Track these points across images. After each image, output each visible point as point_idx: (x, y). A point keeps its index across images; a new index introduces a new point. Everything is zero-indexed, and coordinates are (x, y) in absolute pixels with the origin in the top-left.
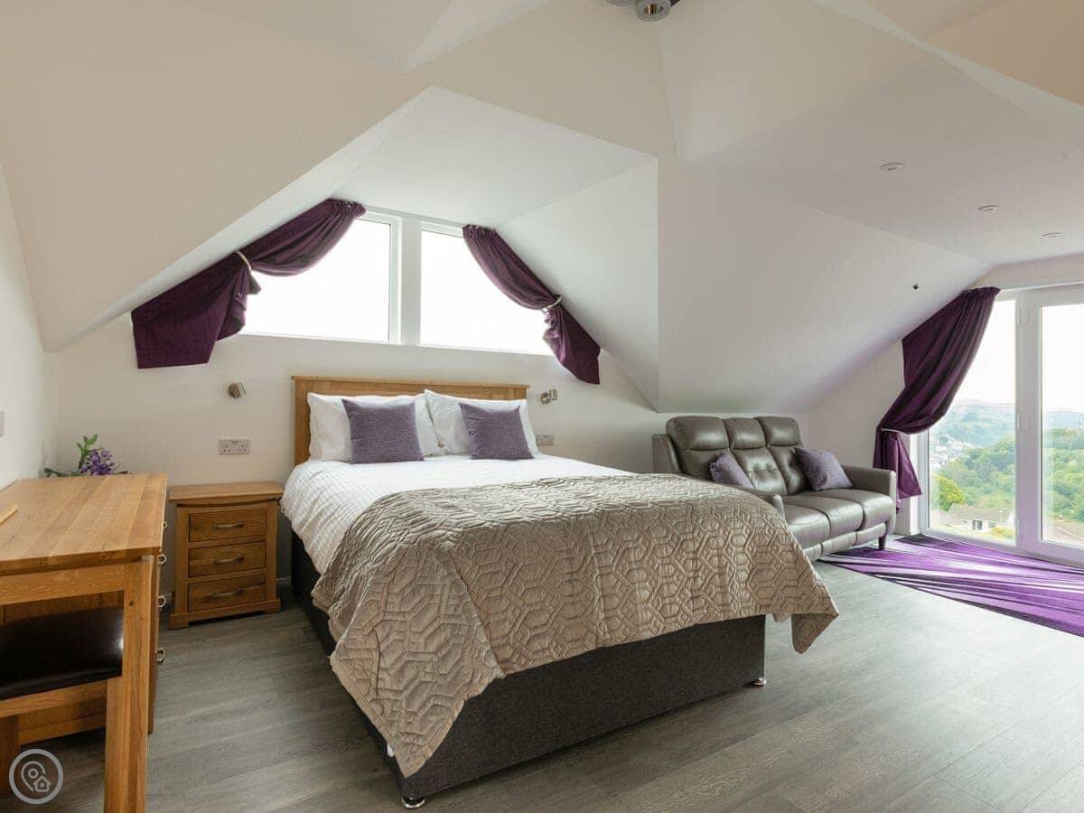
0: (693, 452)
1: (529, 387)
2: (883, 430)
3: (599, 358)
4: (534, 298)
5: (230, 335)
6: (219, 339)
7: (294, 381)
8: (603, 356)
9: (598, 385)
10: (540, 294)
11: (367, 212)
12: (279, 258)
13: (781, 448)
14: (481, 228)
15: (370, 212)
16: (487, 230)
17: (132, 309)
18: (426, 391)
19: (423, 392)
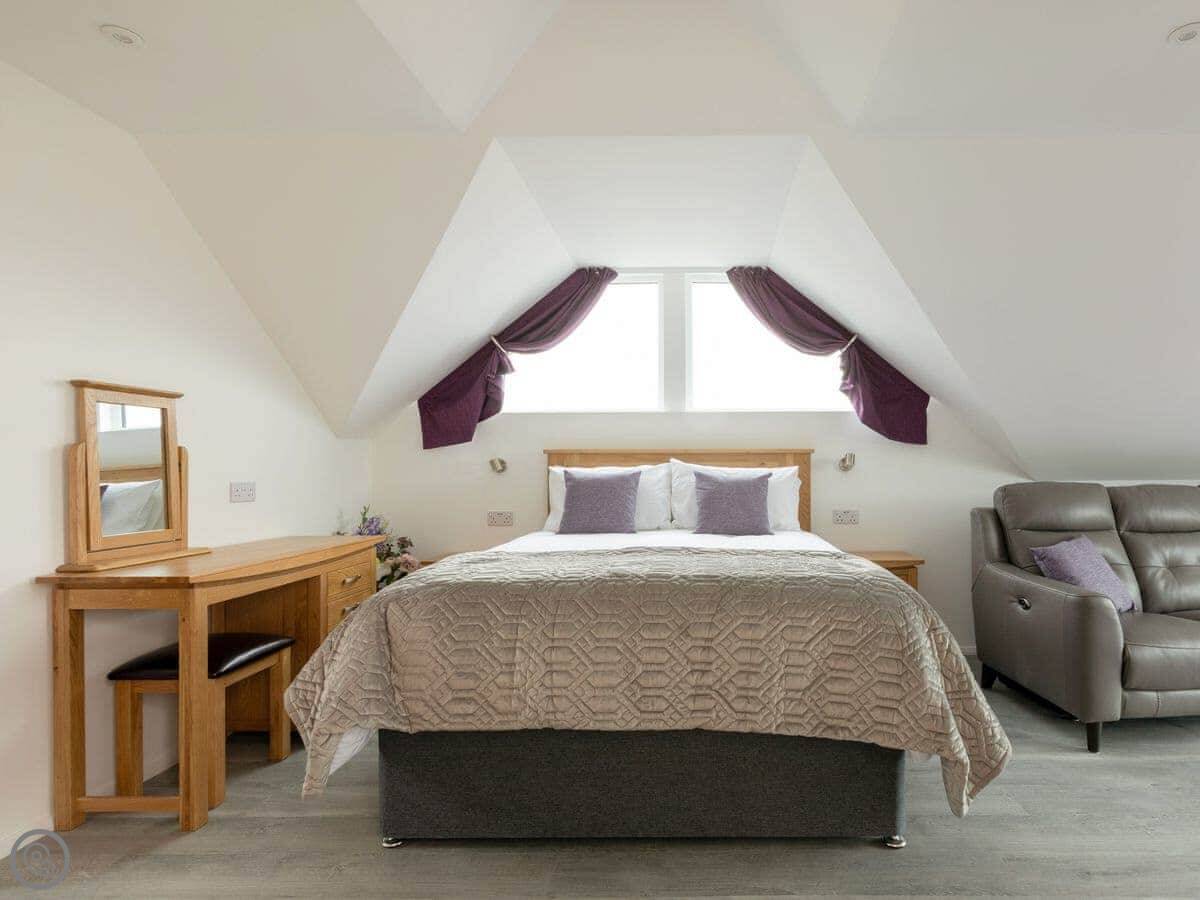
0: (1027, 533)
1: (813, 451)
3: (928, 410)
4: (816, 341)
5: (493, 414)
6: (481, 420)
7: (546, 455)
8: (933, 409)
9: (924, 446)
10: (828, 336)
11: (620, 275)
12: (532, 336)
14: (750, 268)
15: (624, 275)
16: (758, 270)
17: (418, 398)
18: (673, 460)
19: (668, 462)
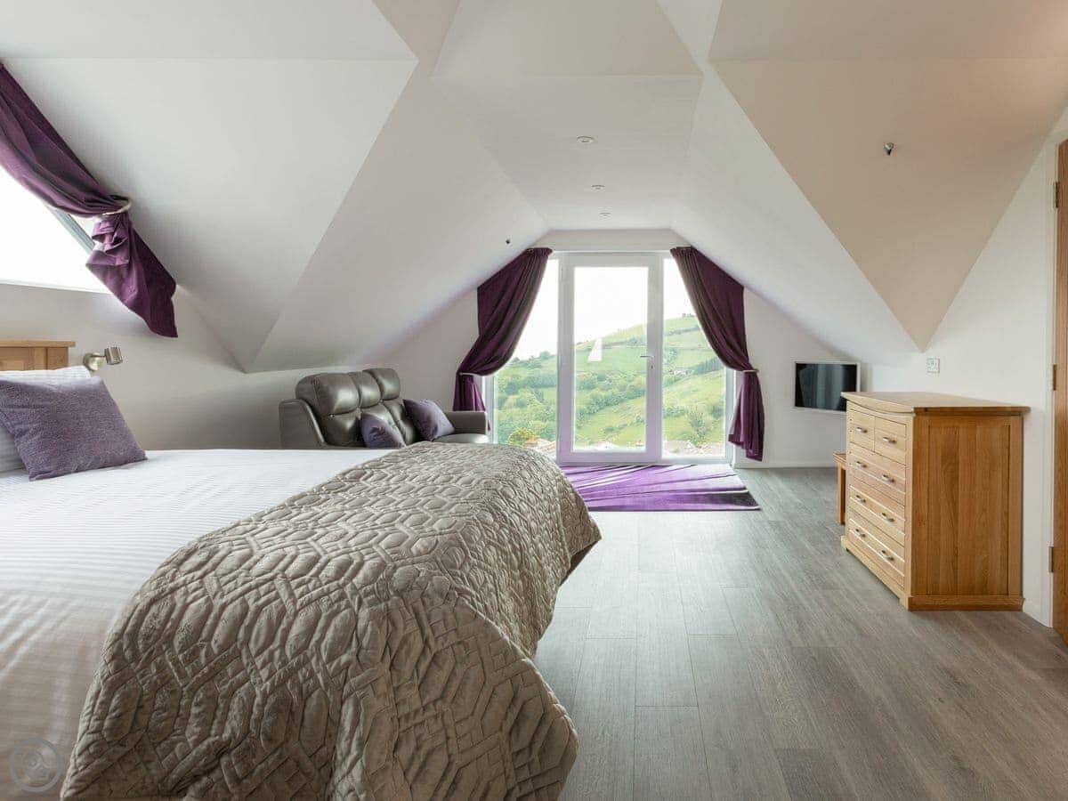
0: (337, 417)
1: (73, 344)
2: (461, 374)
3: (173, 299)
4: (82, 194)
8: (179, 296)
9: (174, 339)
10: (90, 189)
13: (391, 401)
